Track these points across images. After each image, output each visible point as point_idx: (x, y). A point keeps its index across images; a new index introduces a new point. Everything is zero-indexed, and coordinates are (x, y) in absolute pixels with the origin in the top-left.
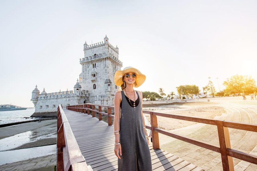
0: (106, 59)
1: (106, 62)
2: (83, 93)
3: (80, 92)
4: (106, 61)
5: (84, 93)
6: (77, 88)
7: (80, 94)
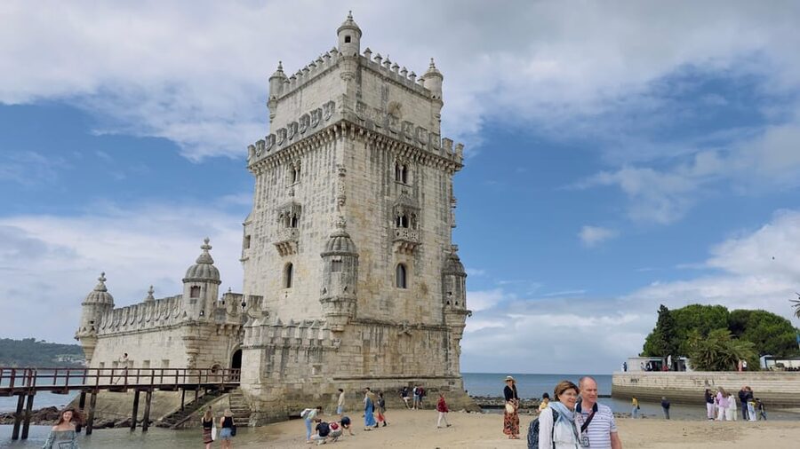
0: (337, 135)
1: (335, 149)
2: (230, 309)
3: (204, 301)
4: (335, 143)
5: (235, 309)
6: (193, 284)
7: (208, 312)
